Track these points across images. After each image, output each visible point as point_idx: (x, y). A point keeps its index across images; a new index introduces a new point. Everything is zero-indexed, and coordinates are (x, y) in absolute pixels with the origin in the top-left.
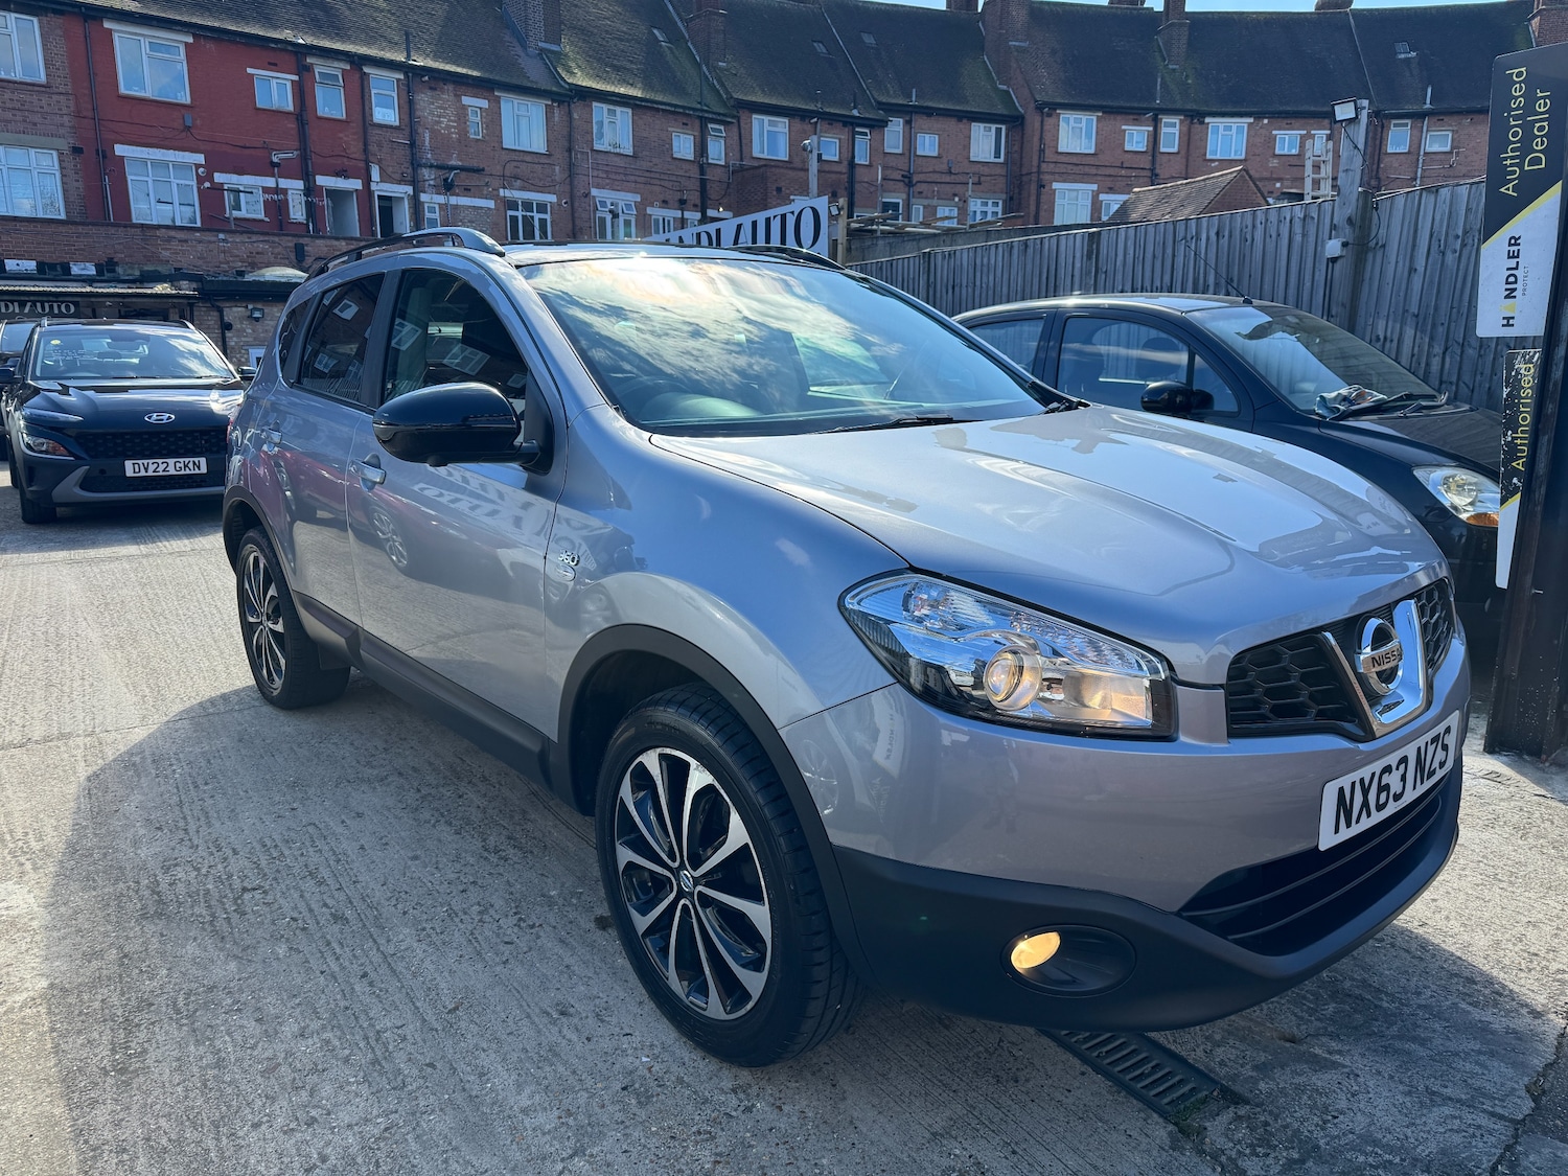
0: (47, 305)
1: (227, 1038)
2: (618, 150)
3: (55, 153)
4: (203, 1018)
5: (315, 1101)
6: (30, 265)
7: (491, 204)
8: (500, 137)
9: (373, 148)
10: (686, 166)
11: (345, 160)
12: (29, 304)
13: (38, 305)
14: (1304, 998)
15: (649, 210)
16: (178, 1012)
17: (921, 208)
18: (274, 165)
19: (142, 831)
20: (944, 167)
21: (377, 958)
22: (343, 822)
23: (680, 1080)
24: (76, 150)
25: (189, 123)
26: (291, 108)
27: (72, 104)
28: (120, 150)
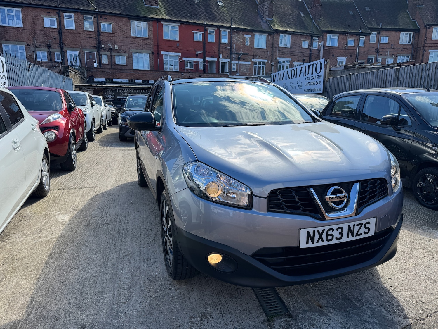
0: (141, 90)
1: (82, 252)
2: (286, 47)
3: (148, 54)
4: (81, 247)
5: (88, 267)
6: (140, 81)
7: (250, 63)
8: (254, 45)
9: (221, 50)
10: (306, 50)
11: (214, 53)
12: (138, 90)
13: (140, 90)
14: (334, 297)
15: (294, 63)
16: (77, 245)
17: (381, 59)
18: (197, 55)
19: (96, 208)
20: (390, 46)
21: (120, 241)
22: (135, 212)
23: (160, 279)
24: (153, 53)
25: (178, 45)
26: (202, 40)
27: (153, 42)
28: (162, 53)
